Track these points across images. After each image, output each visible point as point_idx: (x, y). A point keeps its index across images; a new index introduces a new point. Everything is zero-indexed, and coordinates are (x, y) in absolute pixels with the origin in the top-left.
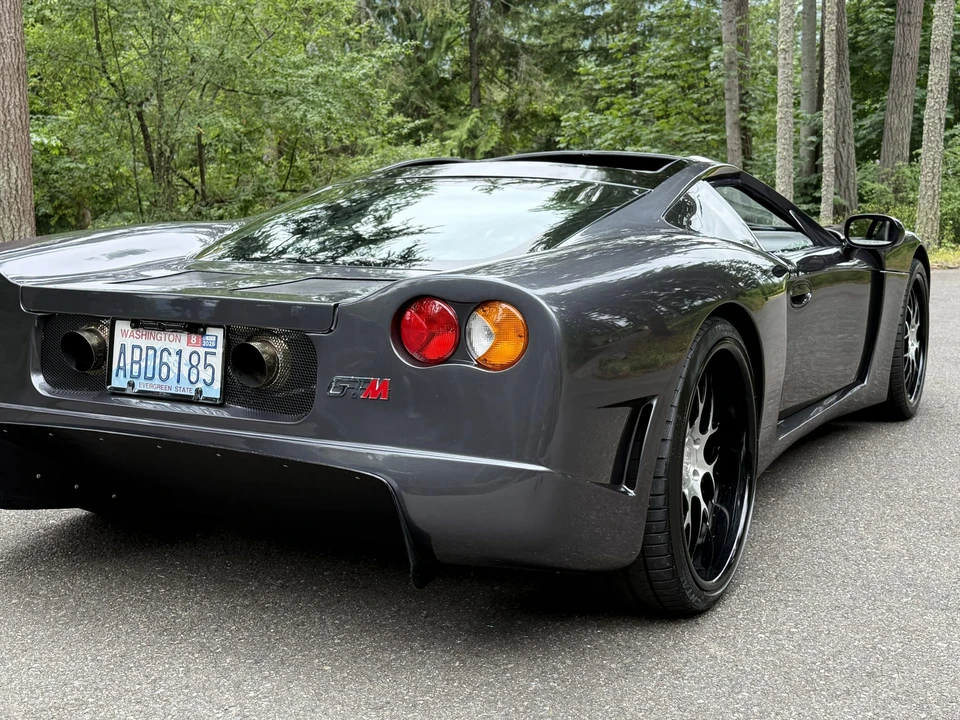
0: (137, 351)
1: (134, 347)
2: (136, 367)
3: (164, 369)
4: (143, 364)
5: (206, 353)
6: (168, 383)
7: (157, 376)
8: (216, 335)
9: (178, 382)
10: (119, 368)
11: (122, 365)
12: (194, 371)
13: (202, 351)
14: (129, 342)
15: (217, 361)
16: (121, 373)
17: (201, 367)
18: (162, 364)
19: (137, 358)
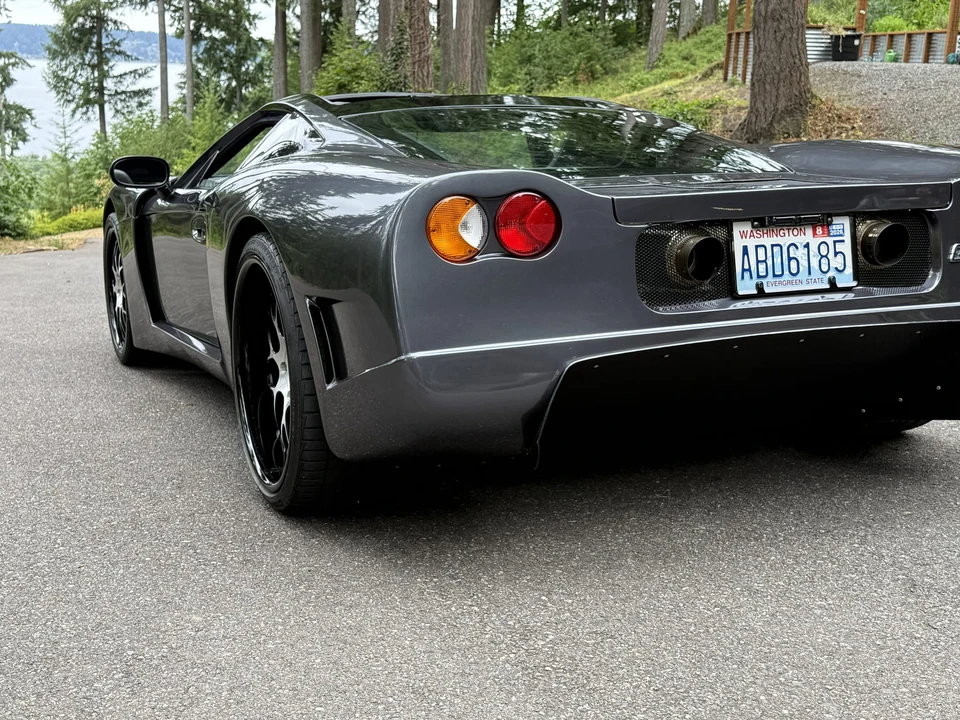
0: (761, 251)
1: (757, 247)
2: (762, 267)
3: (793, 264)
4: (769, 262)
5: (835, 242)
6: (798, 277)
7: (786, 272)
8: (842, 225)
9: (810, 273)
10: (744, 270)
11: (746, 267)
12: (824, 261)
13: (830, 240)
14: (751, 243)
15: (846, 248)
16: (747, 275)
17: (831, 255)
18: (790, 259)
19: (762, 257)
